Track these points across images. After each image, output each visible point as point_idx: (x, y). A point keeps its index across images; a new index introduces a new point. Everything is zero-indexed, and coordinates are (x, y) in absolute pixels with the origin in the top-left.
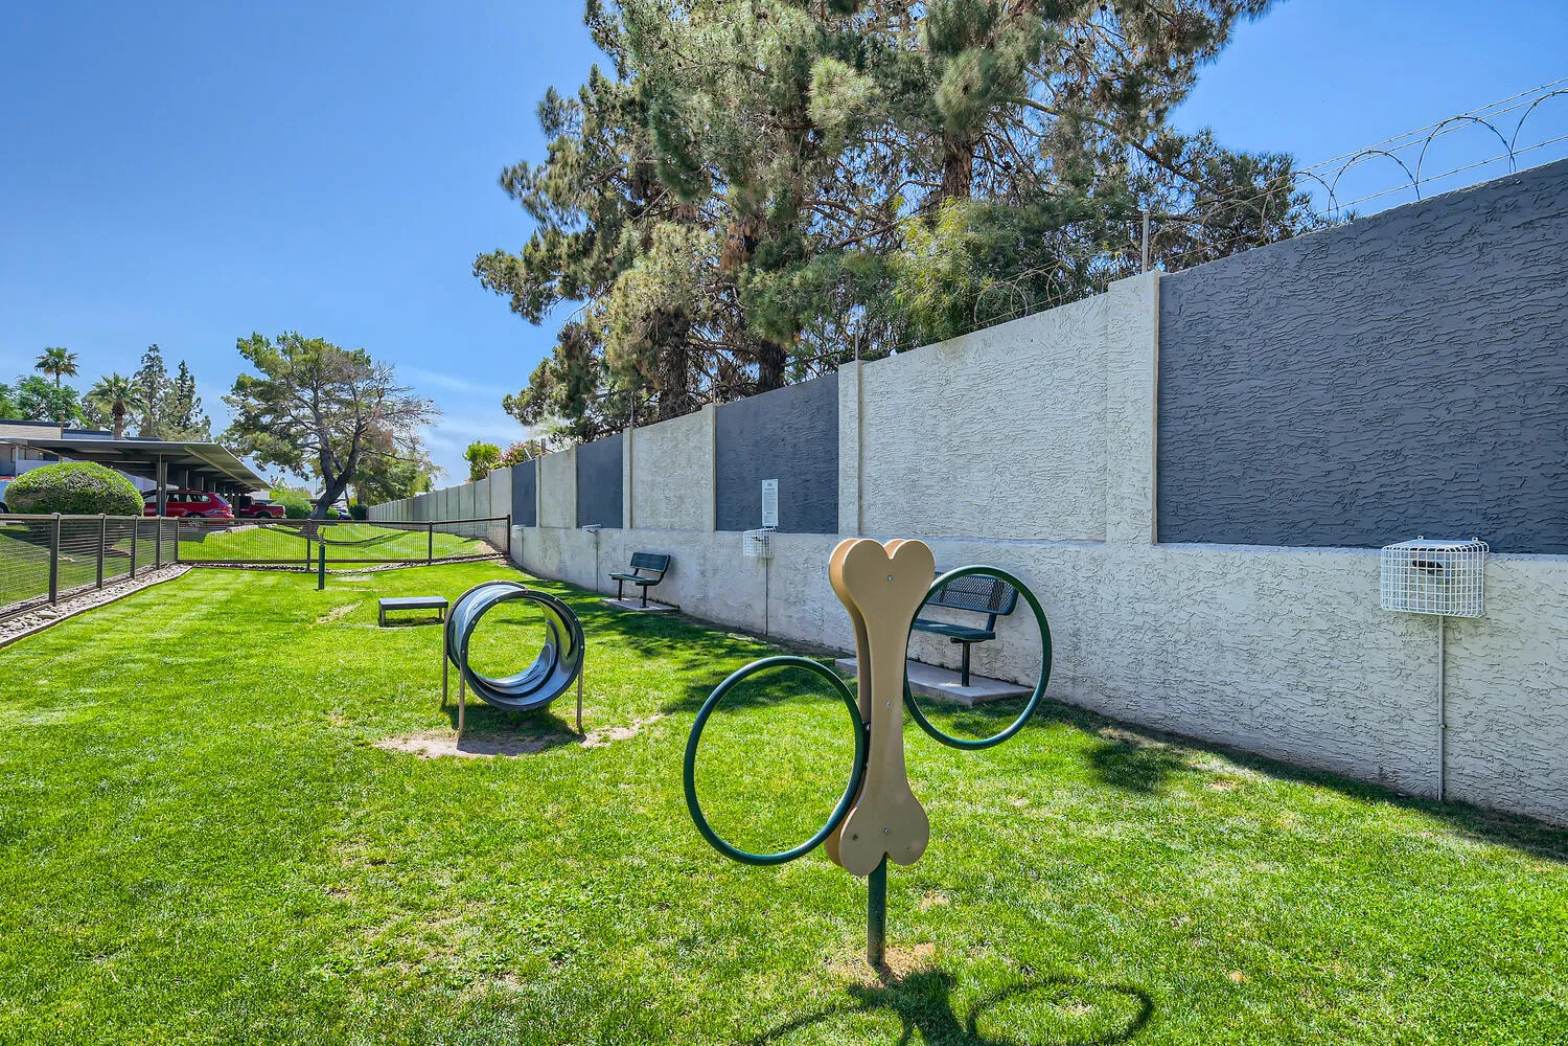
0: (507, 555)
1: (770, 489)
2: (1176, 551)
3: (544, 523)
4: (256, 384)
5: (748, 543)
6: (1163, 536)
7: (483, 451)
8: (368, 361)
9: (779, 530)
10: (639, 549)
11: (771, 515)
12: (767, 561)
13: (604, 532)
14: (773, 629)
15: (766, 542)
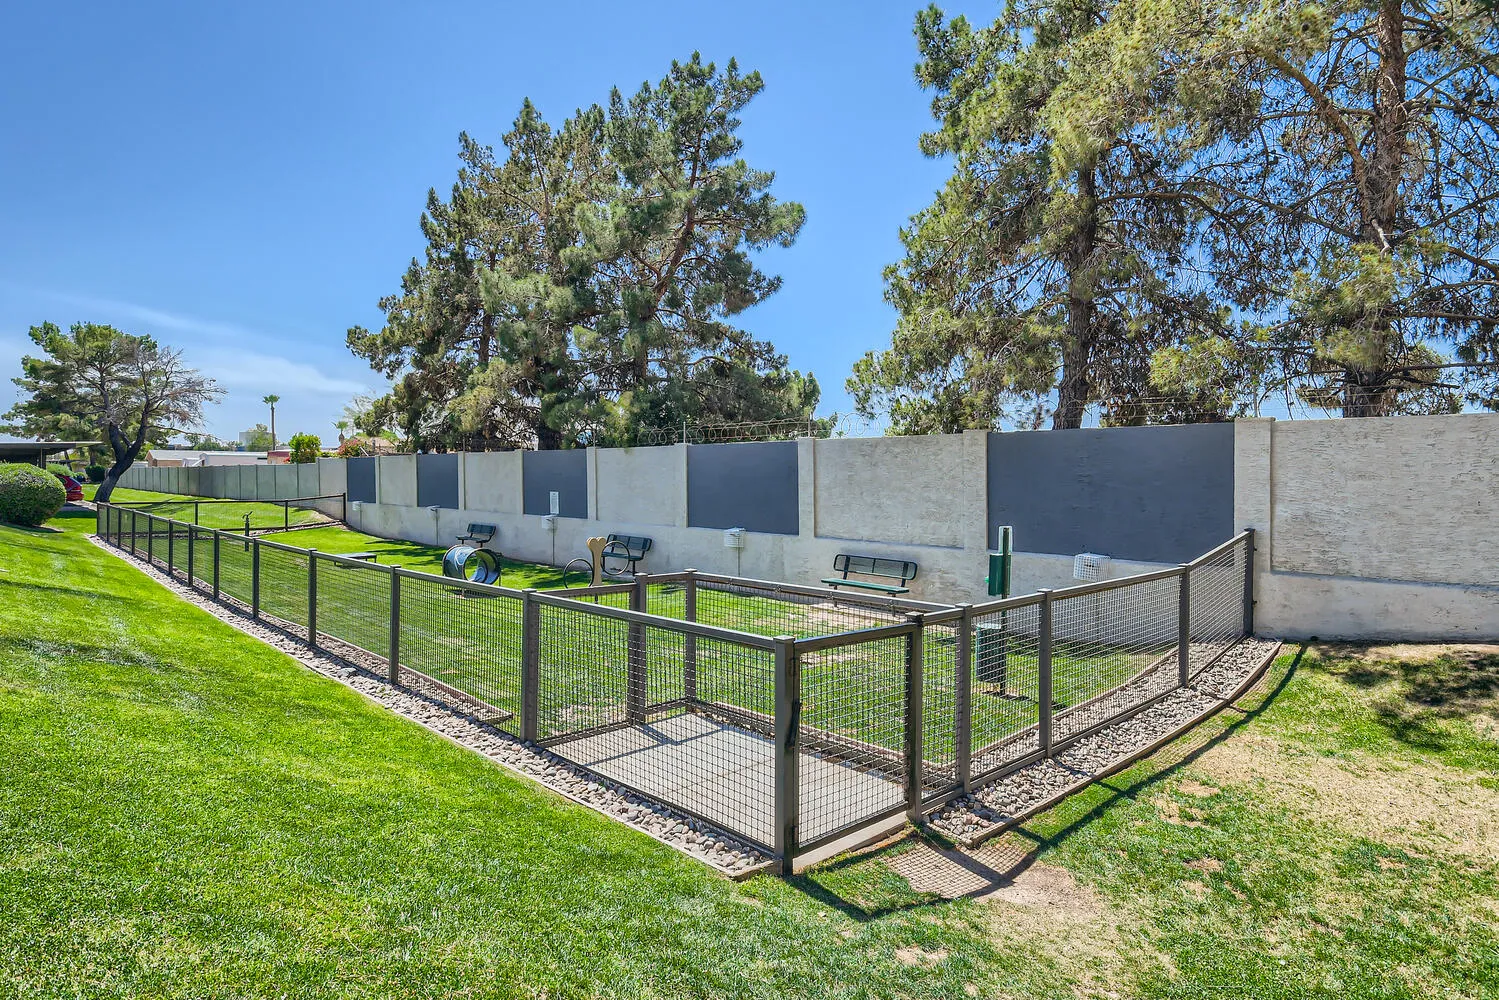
0: (344, 521)
1: (554, 496)
2: (697, 531)
3: (384, 501)
4: (48, 367)
5: (544, 522)
6: (689, 526)
7: (307, 441)
8: (155, 346)
9: (558, 515)
10: (472, 522)
11: (555, 509)
12: (554, 530)
13: (442, 511)
14: (557, 563)
15: (553, 521)
